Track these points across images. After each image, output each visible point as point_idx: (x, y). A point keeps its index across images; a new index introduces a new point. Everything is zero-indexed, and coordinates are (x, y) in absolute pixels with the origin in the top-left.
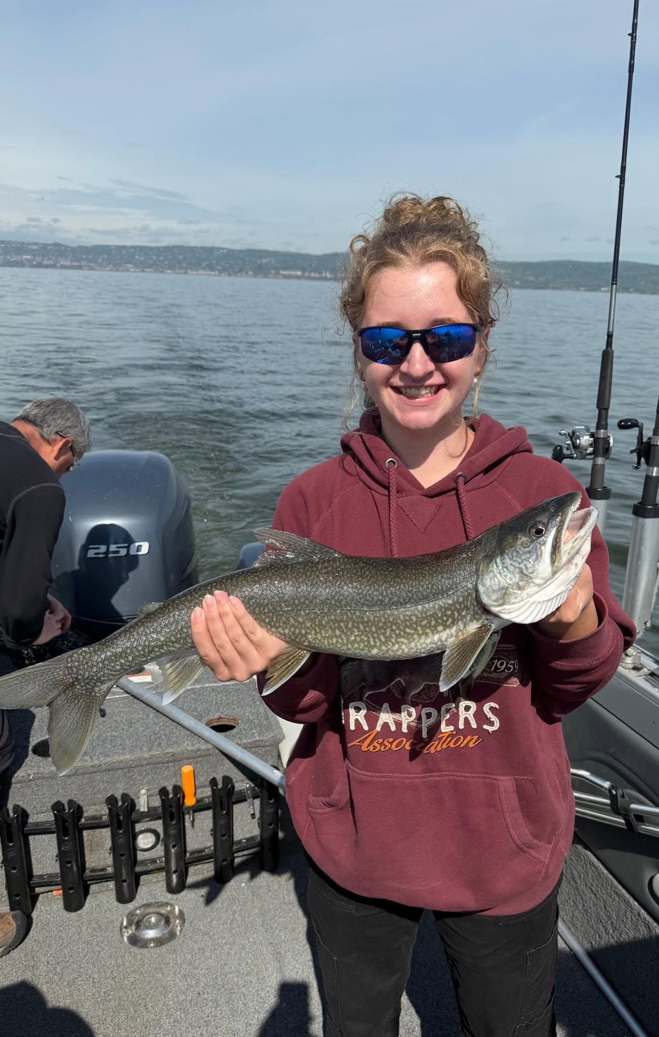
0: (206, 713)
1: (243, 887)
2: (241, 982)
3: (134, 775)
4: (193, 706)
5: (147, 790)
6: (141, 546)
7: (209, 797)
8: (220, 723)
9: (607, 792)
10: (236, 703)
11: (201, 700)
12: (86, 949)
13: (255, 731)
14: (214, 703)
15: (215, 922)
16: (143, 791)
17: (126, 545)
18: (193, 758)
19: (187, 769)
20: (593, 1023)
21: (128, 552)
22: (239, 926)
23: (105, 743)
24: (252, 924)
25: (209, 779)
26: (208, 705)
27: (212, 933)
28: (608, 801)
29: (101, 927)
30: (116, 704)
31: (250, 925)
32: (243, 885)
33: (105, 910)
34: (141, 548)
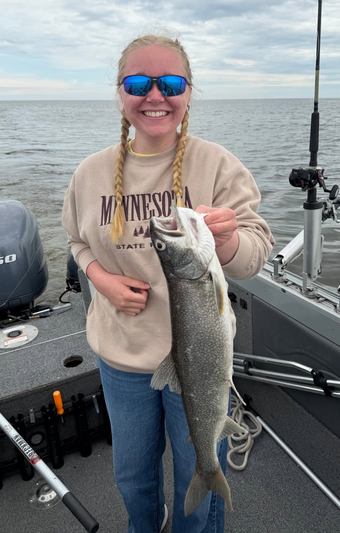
0: (63, 356)
1: (99, 457)
2: (106, 521)
3: (24, 402)
4: (55, 352)
5: (34, 409)
6: (12, 256)
7: (72, 407)
8: (72, 360)
9: (311, 374)
10: (80, 346)
11: (59, 347)
12: (8, 516)
13: (94, 363)
14: (67, 348)
15: (85, 484)
16: (31, 410)
17: (3, 257)
18: (59, 386)
19: (57, 393)
20: (319, 511)
21: (4, 261)
22: (100, 484)
23: (4, 384)
24: (108, 481)
25: (71, 397)
26: (63, 350)
27: (84, 491)
28: (312, 379)
29: (15, 499)
30: (8, 357)
31: (106, 482)
32: (99, 456)
33: (17, 487)
34: (12, 258)
